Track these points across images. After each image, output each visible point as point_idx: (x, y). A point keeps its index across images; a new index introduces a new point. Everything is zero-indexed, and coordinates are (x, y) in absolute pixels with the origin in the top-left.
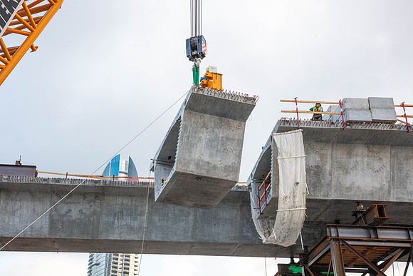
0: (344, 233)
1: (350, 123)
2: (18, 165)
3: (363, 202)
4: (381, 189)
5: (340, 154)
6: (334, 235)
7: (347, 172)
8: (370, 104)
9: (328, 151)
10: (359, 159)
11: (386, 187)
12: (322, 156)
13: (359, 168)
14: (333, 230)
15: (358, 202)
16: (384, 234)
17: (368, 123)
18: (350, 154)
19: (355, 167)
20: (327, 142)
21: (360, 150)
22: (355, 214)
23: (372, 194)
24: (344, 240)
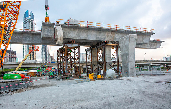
3: (72, 39)
5: (68, 30)
7: (69, 34)
8: (74, 21)
11: (76, 36)
12: (65, 30)
13: (72, 33)
16: (74, 45)
17: (73, 25)
18: (70, 30)
21: (72, 29)
23: (74, 38)
24: (67, 46)
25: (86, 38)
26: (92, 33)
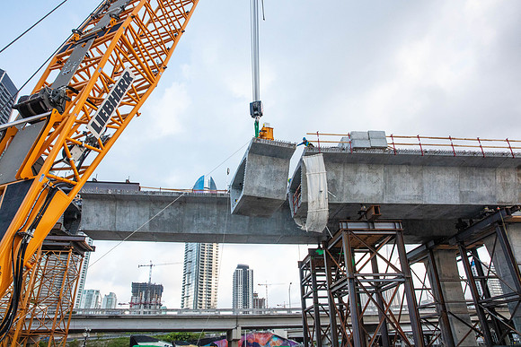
0: (351, 226)
1: (356, 149)
2: (128, 182)
3: (365, 204)
4: (377, 195)
5: (349, 171)
6: (344, 227)
7: (354, 184)
8: (370, 136)
9: (341, 169)
10: (362, 174)
11: (381, 194)
12: (337, 173)
13: (362, 180)
14: (344, 224)
15: (362, 205)
16: (379, 226)
17: (368, 149)
18: (356, 171)
19: (360, 180)
20: (341, 162)
21: (363, 168)
22: (360, 213)
23: (371, 198)
24: (351, 231)
25: (420, 197)
26: (439, 177)
